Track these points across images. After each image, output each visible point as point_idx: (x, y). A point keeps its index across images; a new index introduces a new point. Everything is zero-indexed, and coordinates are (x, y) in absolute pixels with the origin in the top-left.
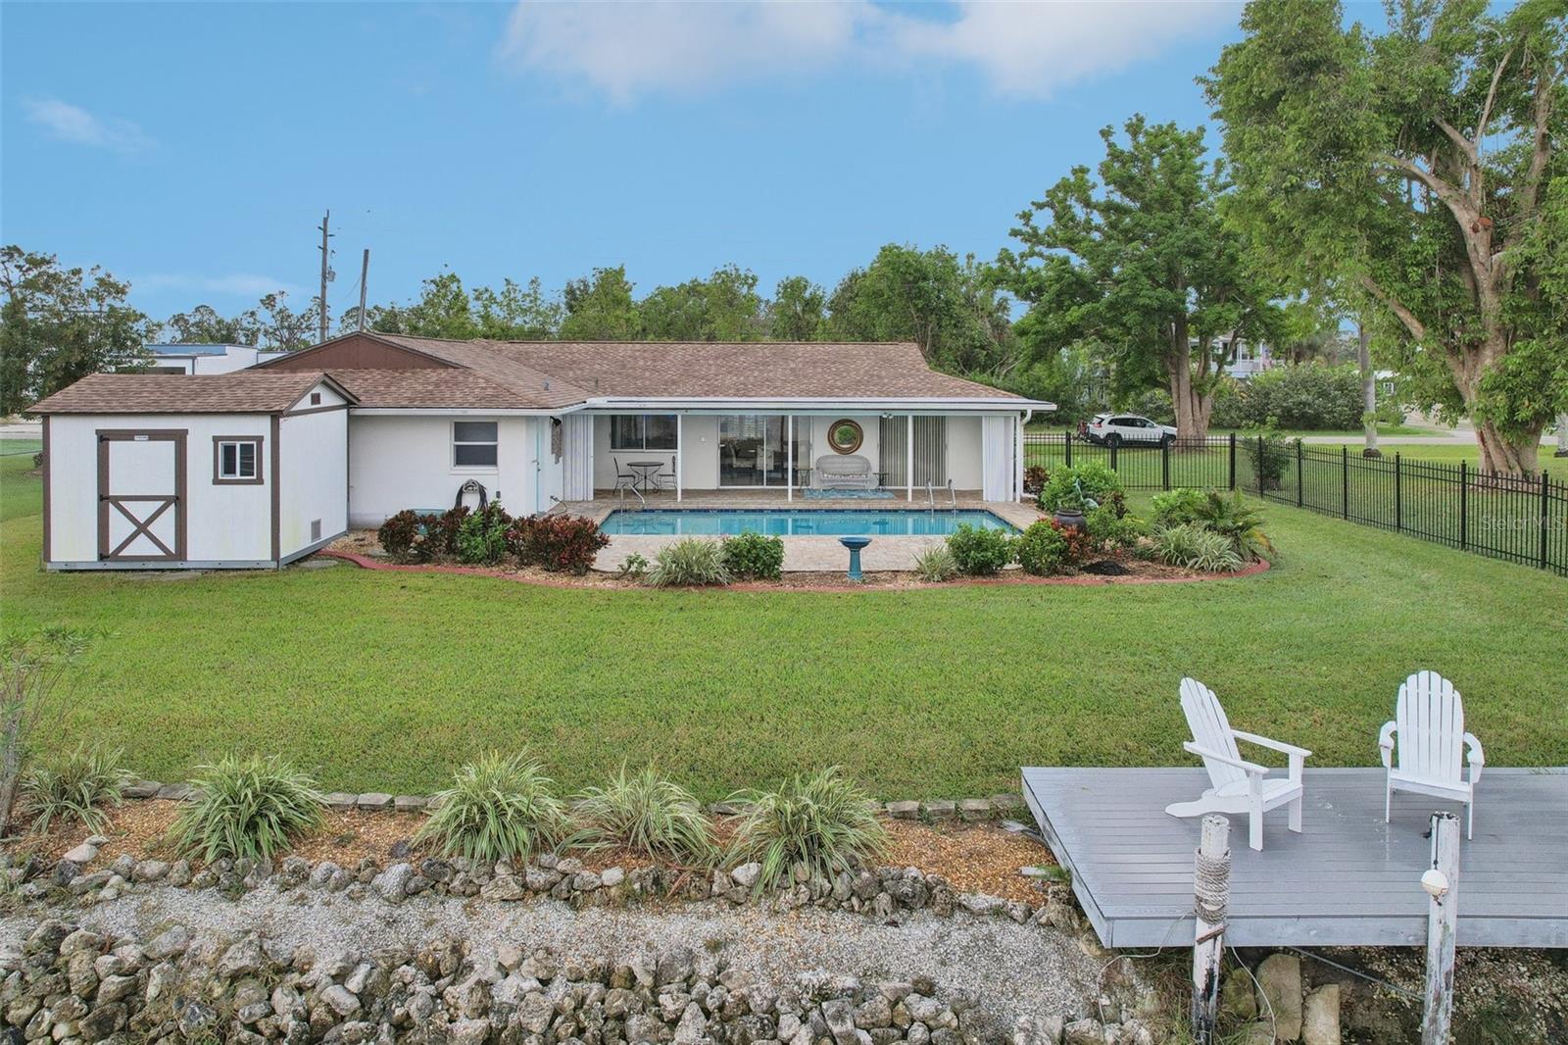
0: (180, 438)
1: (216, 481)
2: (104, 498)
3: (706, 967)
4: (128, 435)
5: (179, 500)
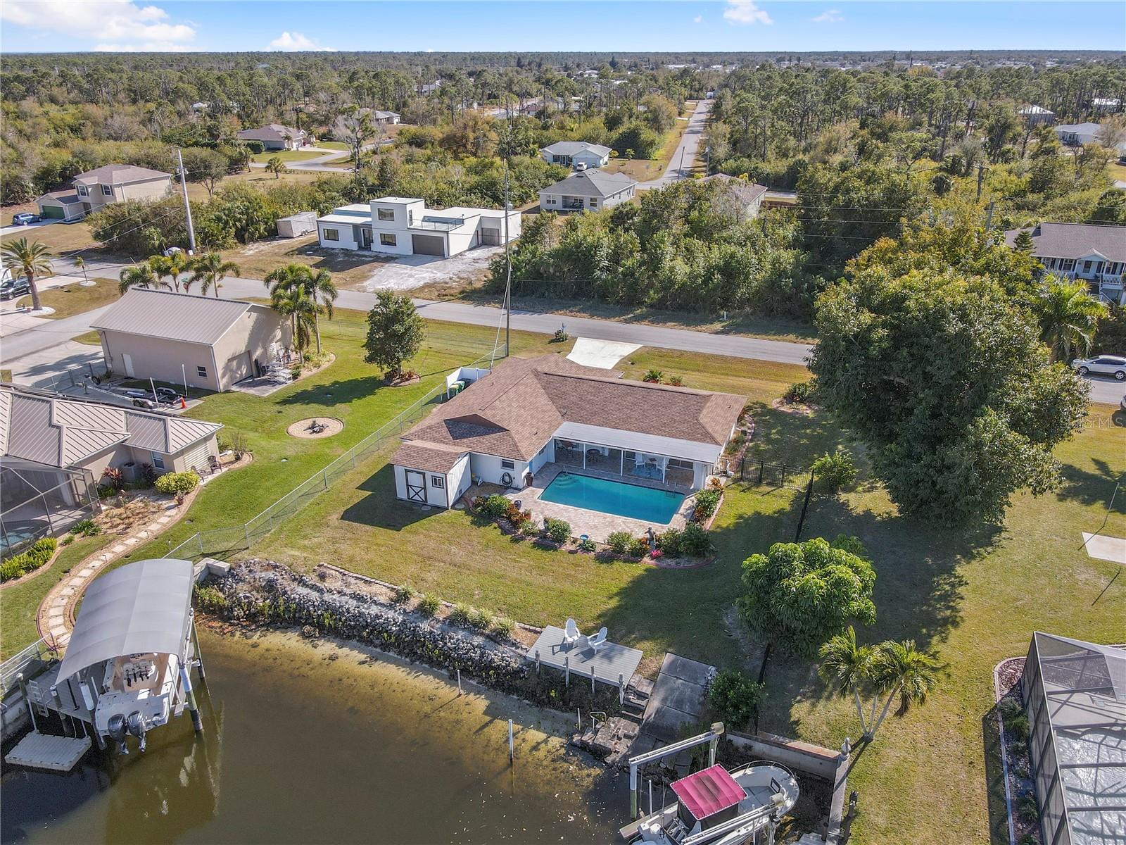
0: (424, 474)
1: (433, 486)
2: (407, 485)
4: (412, 471)
5: (425, 488)
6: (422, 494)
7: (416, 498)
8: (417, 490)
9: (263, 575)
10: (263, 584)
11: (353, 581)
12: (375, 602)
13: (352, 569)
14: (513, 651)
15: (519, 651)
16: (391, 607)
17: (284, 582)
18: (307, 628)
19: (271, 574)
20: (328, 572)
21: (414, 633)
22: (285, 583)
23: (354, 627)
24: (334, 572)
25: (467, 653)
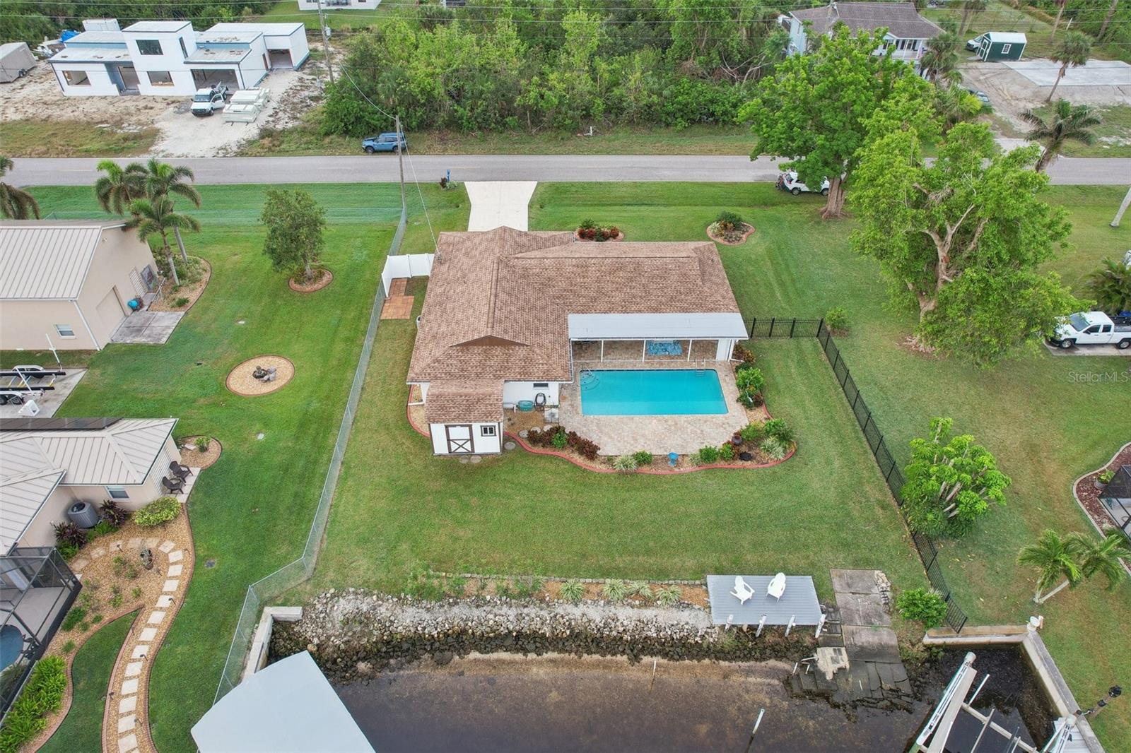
0: (470, 427)
1: (482, 435)
2: (449, 440)
3: (654, 620)
4: (455, 426)
5: (471, 440)
6: (468, 446)
7: (461, 450)
8: (461, 443)
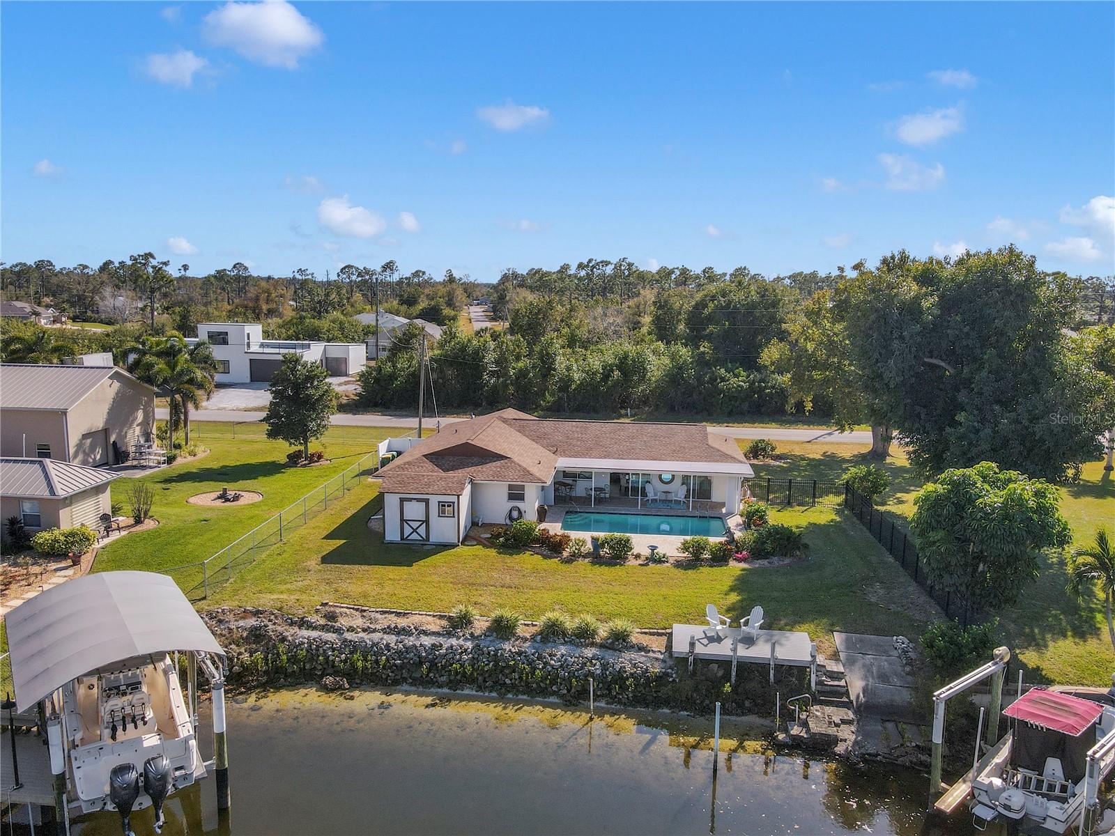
0: (427, 501)
1: (439, 516)
2: (402, 520)
4: (410, 500)
5: (427, 521)
6: (422, 530)
7: (415, 536)
8: (415, 525)
9: (241, 623)
10: (245, 634)
11: (378, 616)
12: (425, 633)
13: (370, 604)
14: (643, 656)
15: (651, 654)
16: (449, 634)
17: (274, 629)
18: (329, 680)
19: (252, 622)
20: (338, 610)
21: (496, 658)
22: (279, 628)
23: (401, 667)
24: (345, 609)
25: (582, 668)
